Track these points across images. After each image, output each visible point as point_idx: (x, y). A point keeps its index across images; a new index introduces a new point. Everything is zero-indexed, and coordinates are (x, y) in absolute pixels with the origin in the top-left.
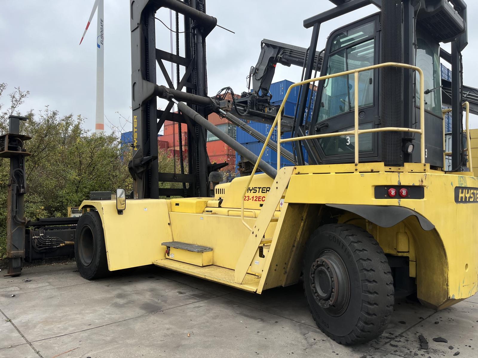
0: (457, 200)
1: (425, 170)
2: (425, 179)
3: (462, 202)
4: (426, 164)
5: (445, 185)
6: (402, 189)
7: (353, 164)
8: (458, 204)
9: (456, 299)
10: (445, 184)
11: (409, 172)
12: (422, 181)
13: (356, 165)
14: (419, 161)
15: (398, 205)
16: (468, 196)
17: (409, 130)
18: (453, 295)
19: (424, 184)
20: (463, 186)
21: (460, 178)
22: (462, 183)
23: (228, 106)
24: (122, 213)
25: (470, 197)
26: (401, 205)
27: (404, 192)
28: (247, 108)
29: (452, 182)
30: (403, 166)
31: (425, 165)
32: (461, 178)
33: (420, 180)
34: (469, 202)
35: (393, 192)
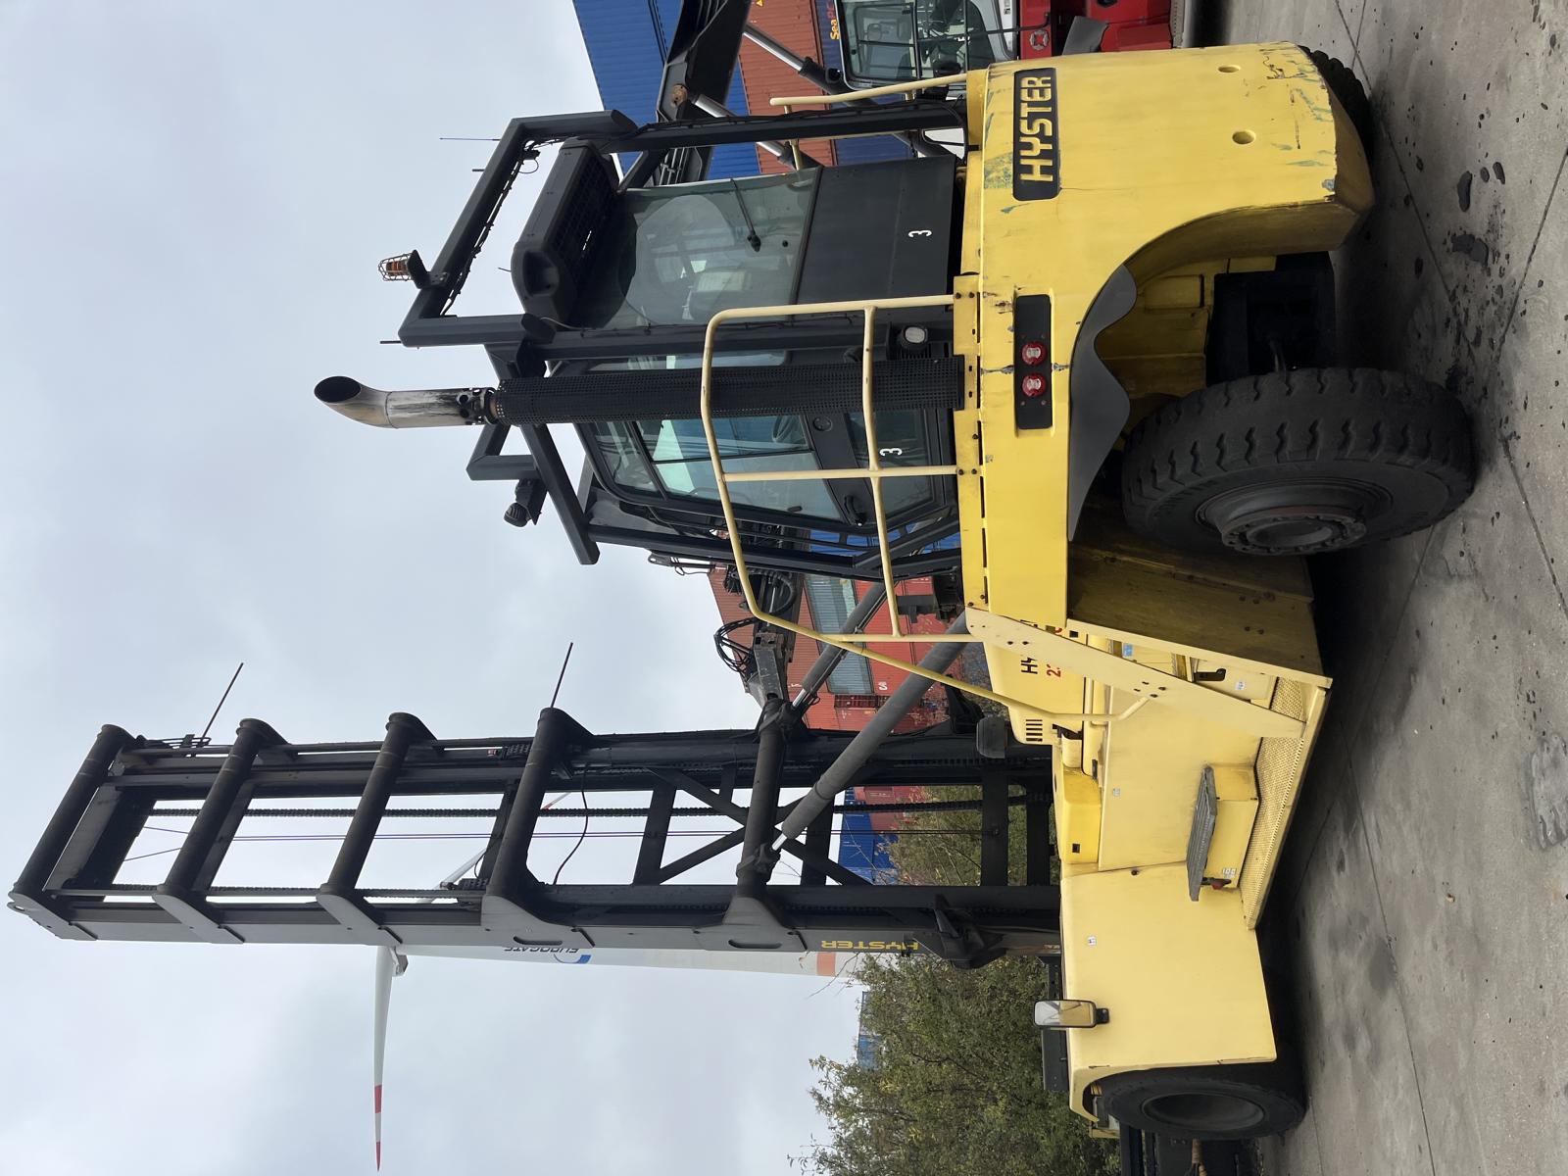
0: (1049, 190)
1: (972, 295)
2: (995, 295)
3: (1053, 170)
4: (955, 292)
5: (1009, 232)
6: (1024, 358)
7: (959, 477)
8: (1063, 183)
9: (1335, 172)
10: (1008, 235)
11: (979, 341)
12: (1003, 304)
13: (962, 472)
14: (948, 309)
15: (1067, 371)
16: (1038, 146)
17: (867, 350)
18: (1324, 185)
19: (1010, 299)
20: (1011, 172)
21: (989, 181)
22: (1002, 173)
23: (771, 643)
24: (1104, 1011)
25: (1041, 136)
26: (1069, 363)
27: (1032, 353)
28: (772, 578)
29: (1003, 211)
30: (962, 357)
31: (959, 296)
32: (991, 176)
33: (999, 309)
34: (1053, 140)
35: (1033, 385)
